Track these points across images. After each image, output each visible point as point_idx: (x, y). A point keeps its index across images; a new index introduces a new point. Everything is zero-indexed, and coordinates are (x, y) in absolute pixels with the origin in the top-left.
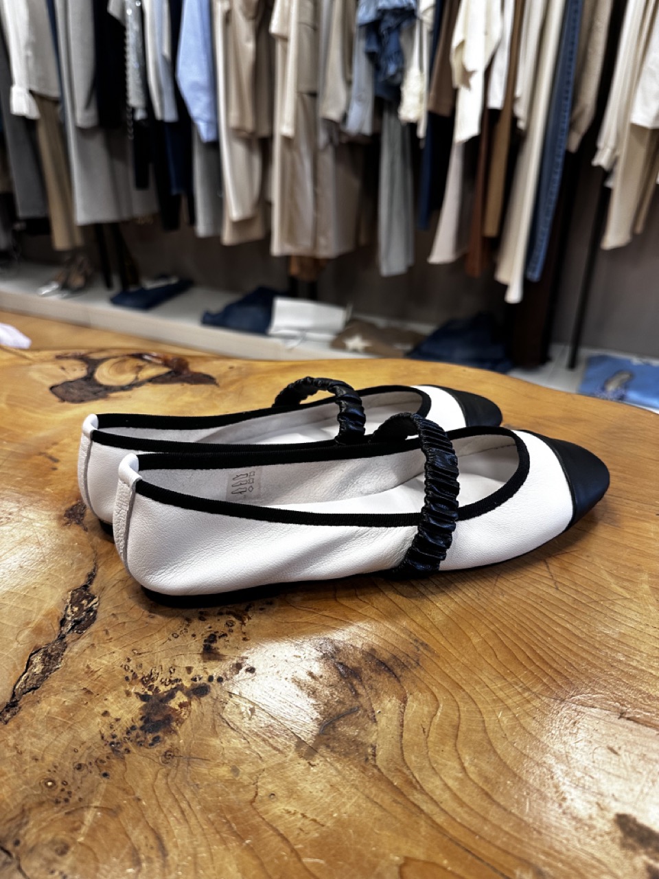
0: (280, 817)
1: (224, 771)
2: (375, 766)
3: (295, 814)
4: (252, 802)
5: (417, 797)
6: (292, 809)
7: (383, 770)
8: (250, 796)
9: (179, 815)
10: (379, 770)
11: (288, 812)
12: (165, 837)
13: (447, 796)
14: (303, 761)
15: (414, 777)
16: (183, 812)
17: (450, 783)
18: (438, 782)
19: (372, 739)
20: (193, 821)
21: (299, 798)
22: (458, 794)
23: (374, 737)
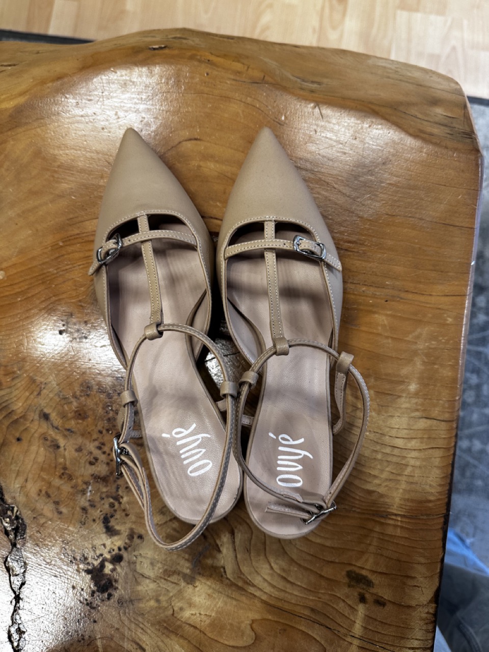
0: (189, 618)
1: (152, 603)
2: (227, 578)
3: (195, 614)
4: (173, 614)
5: (251, 590)
6: (194, 613)
7: (232, 579)
8: (171, 612)
9: (142, 631)
10: (229, 580)
11: (192, 614)
12: (141, 643)
13: (266, 584)
14: (190, 586)
15: (248, 579)
16: (142, 629)
17: (266, 577)
18: (260, 578)
19: (222, 563)
20: (149, 632)
21: (195, 606)
22: (271, 582)
23: (222, 562)
